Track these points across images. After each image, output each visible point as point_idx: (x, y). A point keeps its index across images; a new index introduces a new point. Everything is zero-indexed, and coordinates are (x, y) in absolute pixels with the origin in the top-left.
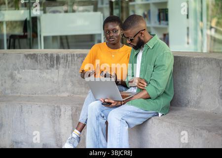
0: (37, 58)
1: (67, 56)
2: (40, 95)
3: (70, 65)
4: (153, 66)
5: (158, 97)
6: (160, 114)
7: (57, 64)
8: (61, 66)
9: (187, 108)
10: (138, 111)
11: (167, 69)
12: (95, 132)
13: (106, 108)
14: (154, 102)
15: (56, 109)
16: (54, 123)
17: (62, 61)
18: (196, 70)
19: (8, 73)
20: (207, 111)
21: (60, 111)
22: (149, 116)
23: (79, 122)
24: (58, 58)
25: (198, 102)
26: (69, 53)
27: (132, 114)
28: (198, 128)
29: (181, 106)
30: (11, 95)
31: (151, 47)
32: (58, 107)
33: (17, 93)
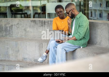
0: (36, 22)
1: (48, 21)
2: (37, 39)
3: (50, 25)
4: (78, 26)
5: (81, 39)
6: (81, 47)
7: (44, 25)
8: (46, 26)
9: (96, 45)
10: (70, 45)
11: (85, 27)
12: (53, 54)
13: (58, 44)
14: (78, 42)
15: (41, 44)
16: (40, 50)
17: (46, 23)
18: (100, 28)
19: (23, 28)
20: (103, 46)
21: (43, 45)
22: (76, 48)
23: (47, 50)
24: (45, 22)
25: (100, 43)
26: (49, 20)
27: (68, 46)
28: (93, 53)
29: (94, 45)
30: (25, 38)
31: (78, 18)
32: (42, 43)
33: (27, 37)
